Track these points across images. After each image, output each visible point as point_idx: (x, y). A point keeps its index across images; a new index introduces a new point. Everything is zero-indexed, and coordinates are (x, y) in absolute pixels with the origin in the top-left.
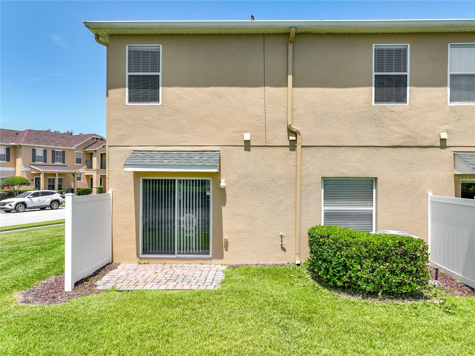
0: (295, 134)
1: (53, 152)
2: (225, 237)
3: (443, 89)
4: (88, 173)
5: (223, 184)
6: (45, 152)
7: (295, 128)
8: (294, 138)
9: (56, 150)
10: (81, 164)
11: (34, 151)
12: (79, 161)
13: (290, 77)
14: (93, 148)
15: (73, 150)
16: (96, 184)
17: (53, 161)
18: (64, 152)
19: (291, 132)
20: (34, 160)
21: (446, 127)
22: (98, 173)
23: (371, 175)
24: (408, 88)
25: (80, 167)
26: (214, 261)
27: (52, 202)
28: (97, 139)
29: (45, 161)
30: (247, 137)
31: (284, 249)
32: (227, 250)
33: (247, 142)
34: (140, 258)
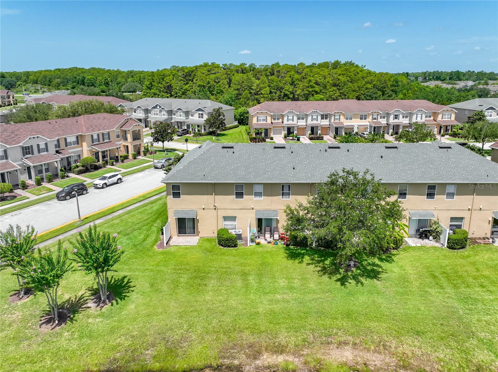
0: (216, 206)
1: (103, 134)
2: (199, 230)
3: (253, 196)
4: (125, 144)
5: (198, 219)
6: (98, 135)
7: (215, 205)
10: (120, 138)
11: (92, 136)
12: (118, 136)
13: (214, 193)
14: (127, 128)
15: (114, 130)
16: (131, 151)
17: (103, 140)
18: (109, 133)
19: (214, 206)
20: (93, 142)
21: (253, 204)
22: (131, 145)
23: (235, 216)
24: (244, 195)
25: (120, 141)
26: (196, 236)
27: (118, 179)
28: (128, 119)
29: (99, 141)
30: (204, 207)
31: (214, 234)
32: (200, 234)
34: (178, 236)
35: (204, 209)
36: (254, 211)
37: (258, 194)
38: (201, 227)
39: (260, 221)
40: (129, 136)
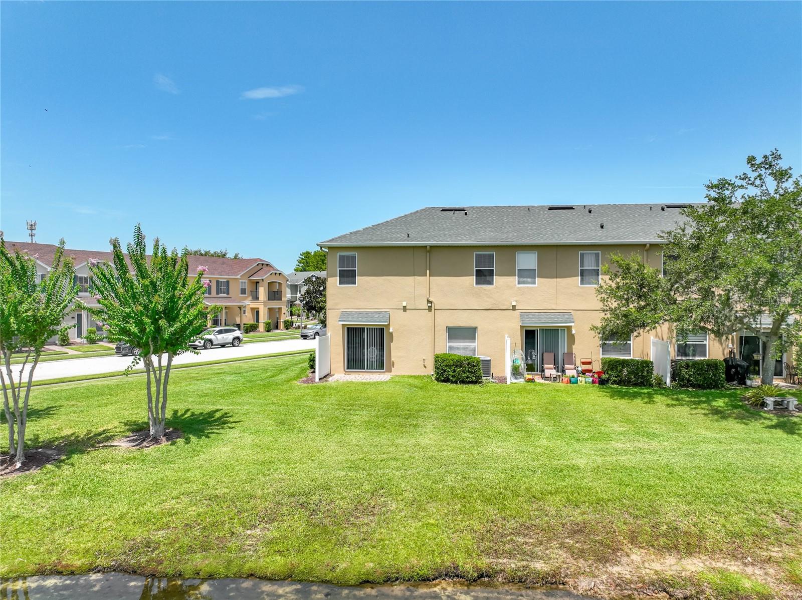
0: (431, 302)
1: (218, 282)
2: (393, 359)
3: (514, 277)
4: (254, 305)
5: (391, 330)
7: (431, 299)
8: (430, 305)
9: (220, 280)
10: (246, 295)
12: (243, 291)
13: (428, 271)
14: (259, 277)
15: (237, 279)
16: (263, 318)
17: (218, 293)
18: (228, 282)
19: (429, 301)
21: (515, 298)
22: (265, 306)
23: (474, 325)
24: (494, 277)
25: (245, 299)
26: (386, 373)
27: (234, 339)
28: (263, 264)
29: (210, 293)
30: (404, 304)
31: (425, 367)
32: (393, 367)
33: (405, 307)
34: (346, 372)
35: (405, 309)
36: (517, 313)
37: (526, 275)
38: (396, 351)
39: (530, 335)
40: (262, 292)
